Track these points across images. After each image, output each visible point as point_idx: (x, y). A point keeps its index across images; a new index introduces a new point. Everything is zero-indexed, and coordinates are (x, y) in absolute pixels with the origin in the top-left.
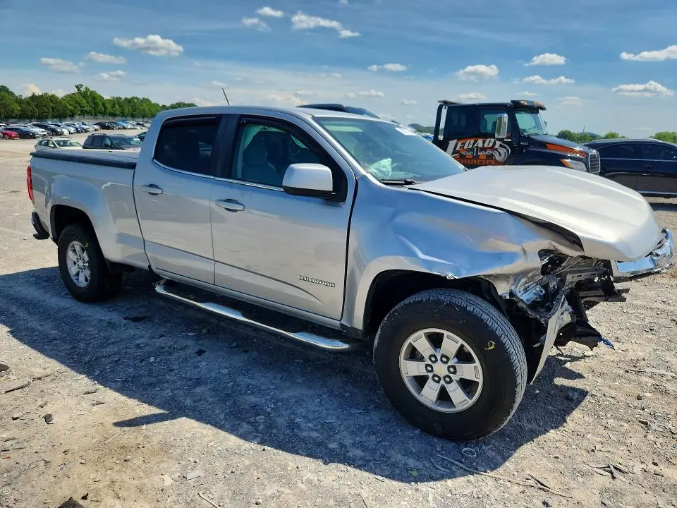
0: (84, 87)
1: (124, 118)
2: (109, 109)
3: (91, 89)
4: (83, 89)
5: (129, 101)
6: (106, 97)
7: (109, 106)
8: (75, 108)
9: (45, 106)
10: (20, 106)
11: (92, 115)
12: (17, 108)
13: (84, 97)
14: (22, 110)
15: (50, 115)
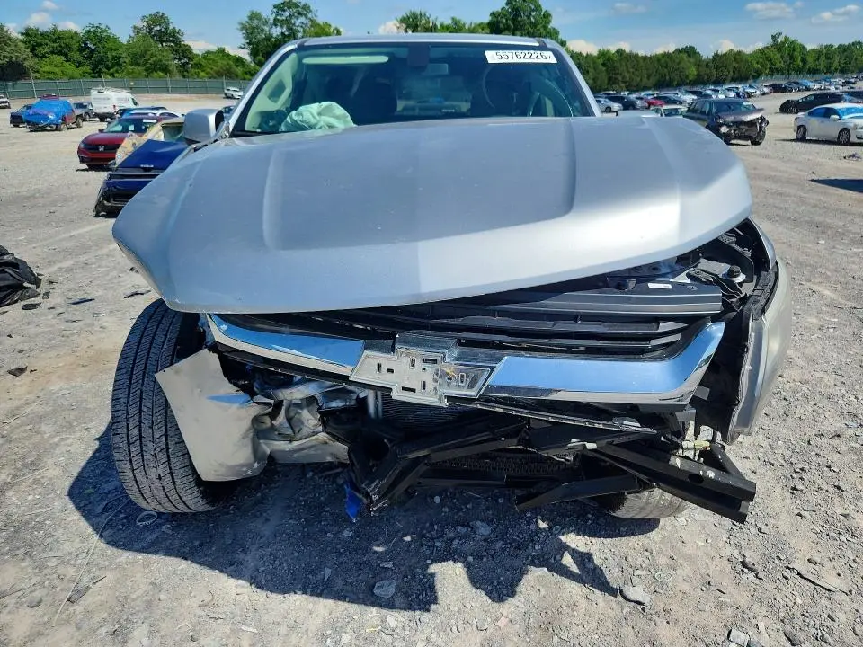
0: (783, 35)
1: (828, 75)
2: (811, 63)
3: (792, 38)
4: (781, 39)
5: (843, 49)
6: (811, 46)
7: (810, 59)
8: (763, 66)
9: (726, 67)
10: (697, 70)
11: (783, 74)
12: (693, 71)
13: (779, 50)
14: (698, 75)
15: (729, 78)
